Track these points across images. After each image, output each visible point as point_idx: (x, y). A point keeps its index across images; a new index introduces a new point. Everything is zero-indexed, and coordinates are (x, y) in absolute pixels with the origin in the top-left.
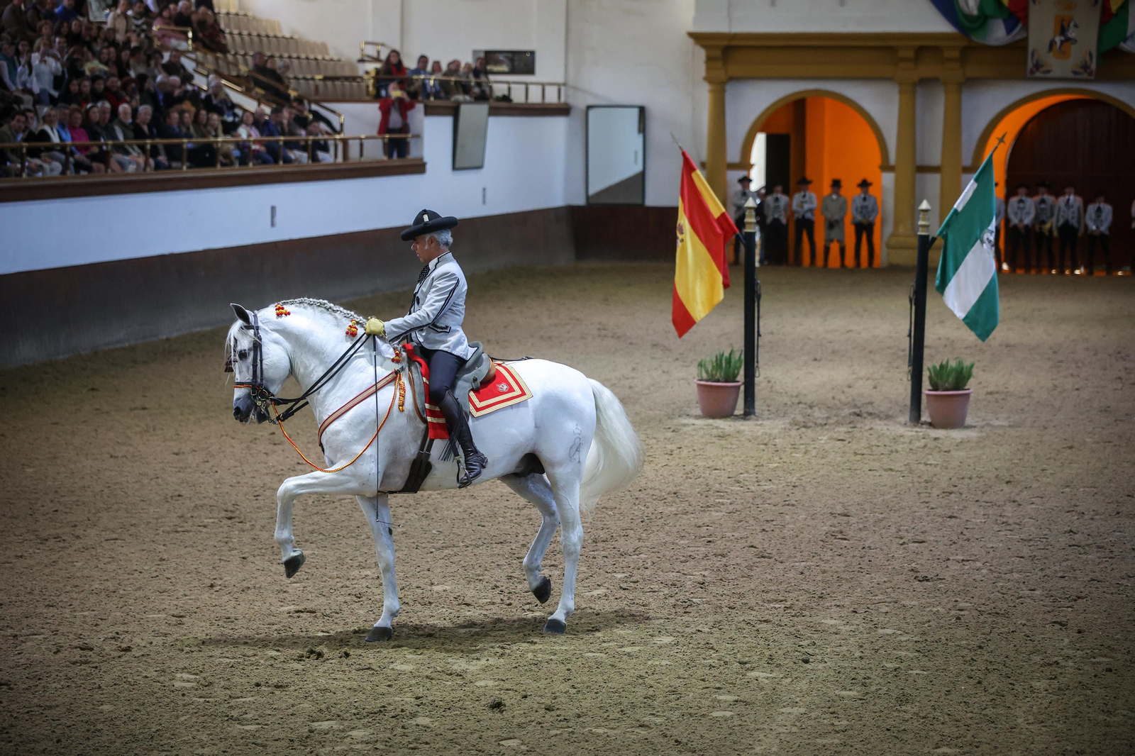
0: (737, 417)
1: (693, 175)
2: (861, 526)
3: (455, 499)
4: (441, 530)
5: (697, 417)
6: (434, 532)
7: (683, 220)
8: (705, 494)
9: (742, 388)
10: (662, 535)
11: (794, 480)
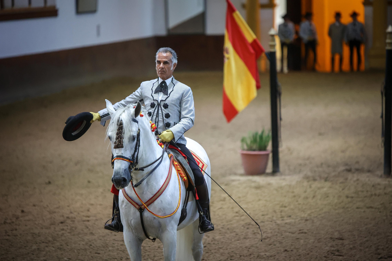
0: (268, 174)
1: (235, 15)
2: (351, 246)
3: (80, 236)
4: (70, 257)
5: (242, 175)
6: (65, 259)
7: (228, 45)
8: (247, 227)
9: (271, 155)
10: (218, 255)
11: (306, 215)
